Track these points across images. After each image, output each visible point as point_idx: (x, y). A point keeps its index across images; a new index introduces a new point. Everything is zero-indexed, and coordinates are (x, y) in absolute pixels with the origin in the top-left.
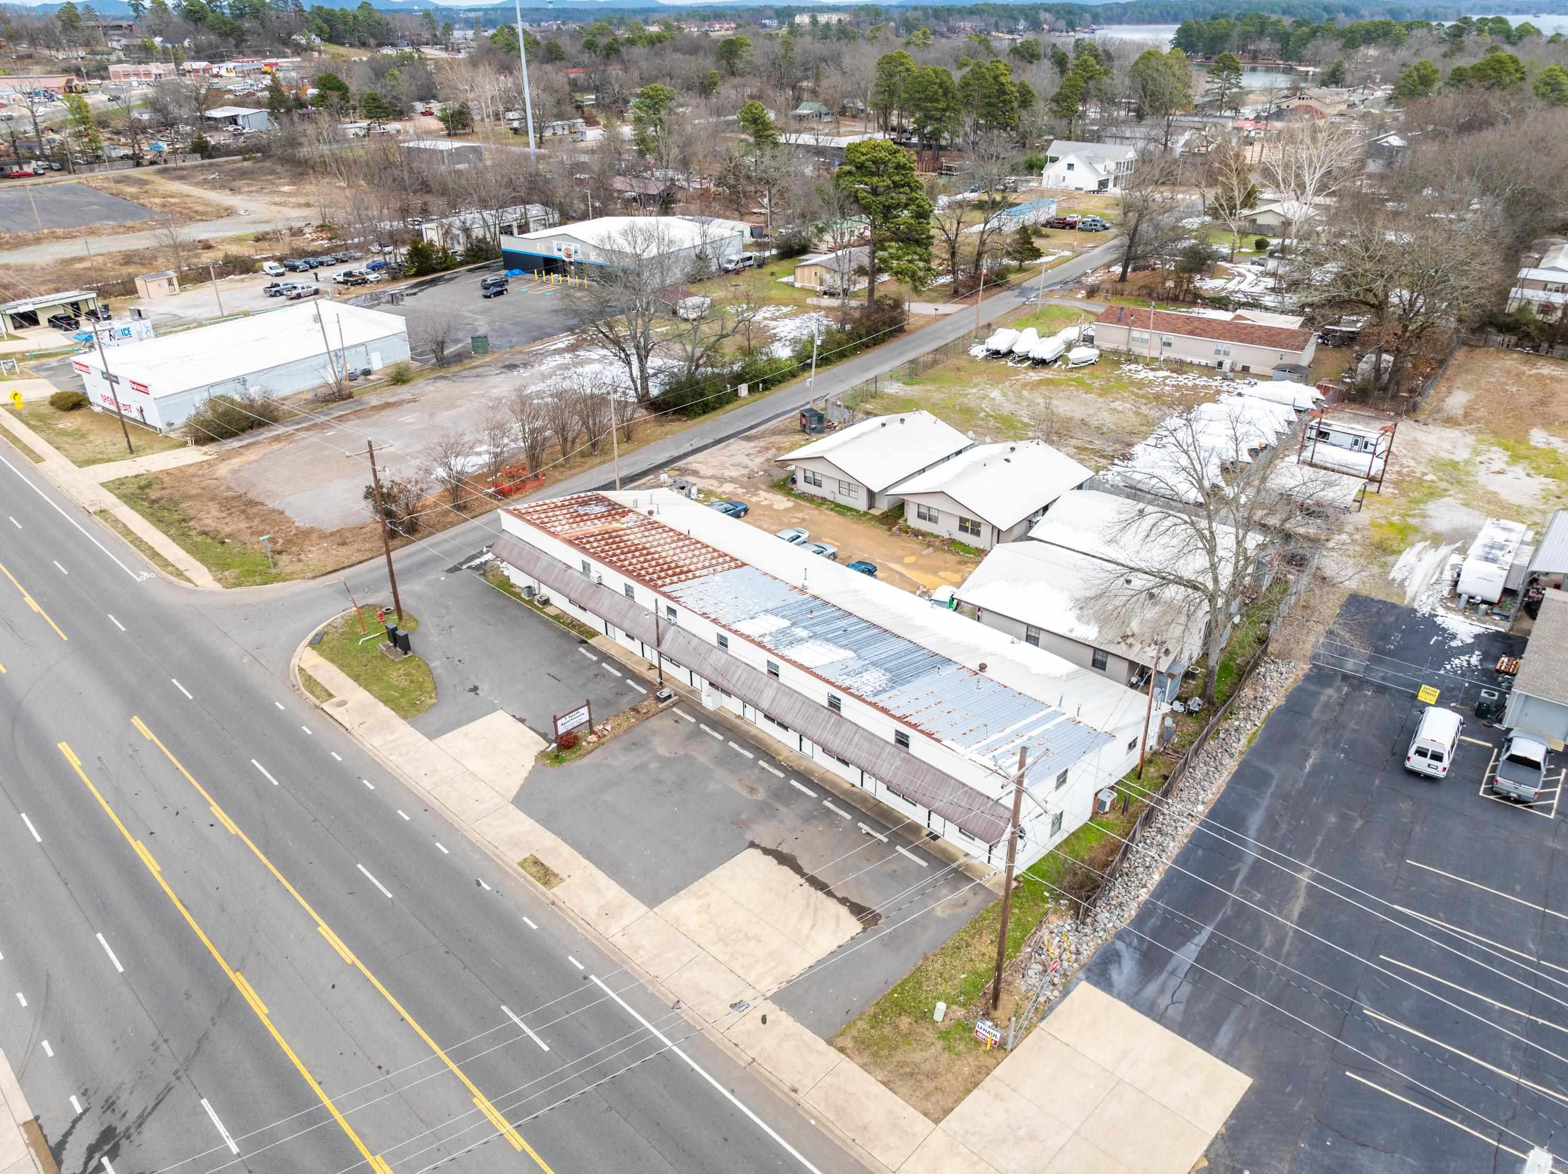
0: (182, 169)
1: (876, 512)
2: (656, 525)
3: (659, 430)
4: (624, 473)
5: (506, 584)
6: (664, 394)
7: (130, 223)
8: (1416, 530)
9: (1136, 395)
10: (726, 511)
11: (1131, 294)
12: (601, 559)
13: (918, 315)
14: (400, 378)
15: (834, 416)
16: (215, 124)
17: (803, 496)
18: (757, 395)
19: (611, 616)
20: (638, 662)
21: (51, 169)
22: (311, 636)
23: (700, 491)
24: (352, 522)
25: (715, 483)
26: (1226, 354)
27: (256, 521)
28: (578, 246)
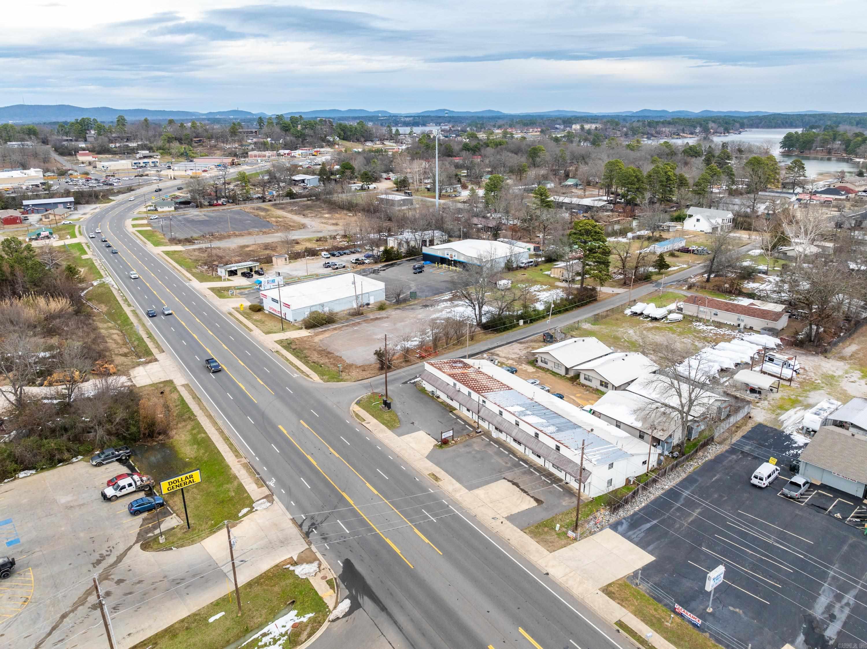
0: (282, 204)
1: (568, 376)
2: (481, 373)
3: (485, 337)
4: (469, 353)
5: (423, 391)
6: (487, 322)
7: (264, 230)
8: (800, 402)
9: (695, 336)
10: (508, 370)
11: (709, 289)
12: (460, 382)
13: (605, 293)
14: (381, 308)
15: (558, 336)
16: (296, 183)
17: (540, 368)
18: (527, 325)
19: (462, 402)
20: (470, 420)
21: (229, 202)
22: (356, 401)
23: (499, 362)
24: (367, 363)
25: (505, 359)
26: (743, 321)
27: (332, 360)
28: (456, 254)
